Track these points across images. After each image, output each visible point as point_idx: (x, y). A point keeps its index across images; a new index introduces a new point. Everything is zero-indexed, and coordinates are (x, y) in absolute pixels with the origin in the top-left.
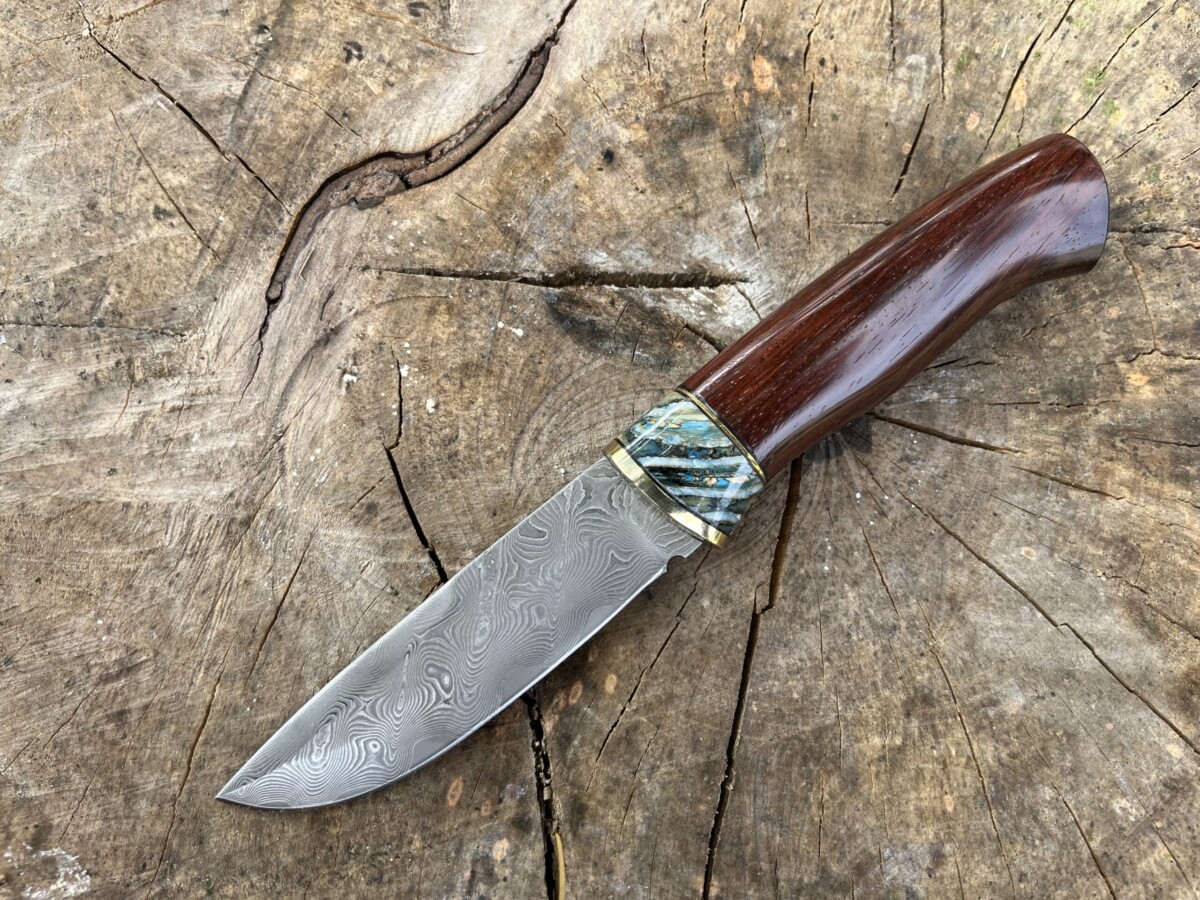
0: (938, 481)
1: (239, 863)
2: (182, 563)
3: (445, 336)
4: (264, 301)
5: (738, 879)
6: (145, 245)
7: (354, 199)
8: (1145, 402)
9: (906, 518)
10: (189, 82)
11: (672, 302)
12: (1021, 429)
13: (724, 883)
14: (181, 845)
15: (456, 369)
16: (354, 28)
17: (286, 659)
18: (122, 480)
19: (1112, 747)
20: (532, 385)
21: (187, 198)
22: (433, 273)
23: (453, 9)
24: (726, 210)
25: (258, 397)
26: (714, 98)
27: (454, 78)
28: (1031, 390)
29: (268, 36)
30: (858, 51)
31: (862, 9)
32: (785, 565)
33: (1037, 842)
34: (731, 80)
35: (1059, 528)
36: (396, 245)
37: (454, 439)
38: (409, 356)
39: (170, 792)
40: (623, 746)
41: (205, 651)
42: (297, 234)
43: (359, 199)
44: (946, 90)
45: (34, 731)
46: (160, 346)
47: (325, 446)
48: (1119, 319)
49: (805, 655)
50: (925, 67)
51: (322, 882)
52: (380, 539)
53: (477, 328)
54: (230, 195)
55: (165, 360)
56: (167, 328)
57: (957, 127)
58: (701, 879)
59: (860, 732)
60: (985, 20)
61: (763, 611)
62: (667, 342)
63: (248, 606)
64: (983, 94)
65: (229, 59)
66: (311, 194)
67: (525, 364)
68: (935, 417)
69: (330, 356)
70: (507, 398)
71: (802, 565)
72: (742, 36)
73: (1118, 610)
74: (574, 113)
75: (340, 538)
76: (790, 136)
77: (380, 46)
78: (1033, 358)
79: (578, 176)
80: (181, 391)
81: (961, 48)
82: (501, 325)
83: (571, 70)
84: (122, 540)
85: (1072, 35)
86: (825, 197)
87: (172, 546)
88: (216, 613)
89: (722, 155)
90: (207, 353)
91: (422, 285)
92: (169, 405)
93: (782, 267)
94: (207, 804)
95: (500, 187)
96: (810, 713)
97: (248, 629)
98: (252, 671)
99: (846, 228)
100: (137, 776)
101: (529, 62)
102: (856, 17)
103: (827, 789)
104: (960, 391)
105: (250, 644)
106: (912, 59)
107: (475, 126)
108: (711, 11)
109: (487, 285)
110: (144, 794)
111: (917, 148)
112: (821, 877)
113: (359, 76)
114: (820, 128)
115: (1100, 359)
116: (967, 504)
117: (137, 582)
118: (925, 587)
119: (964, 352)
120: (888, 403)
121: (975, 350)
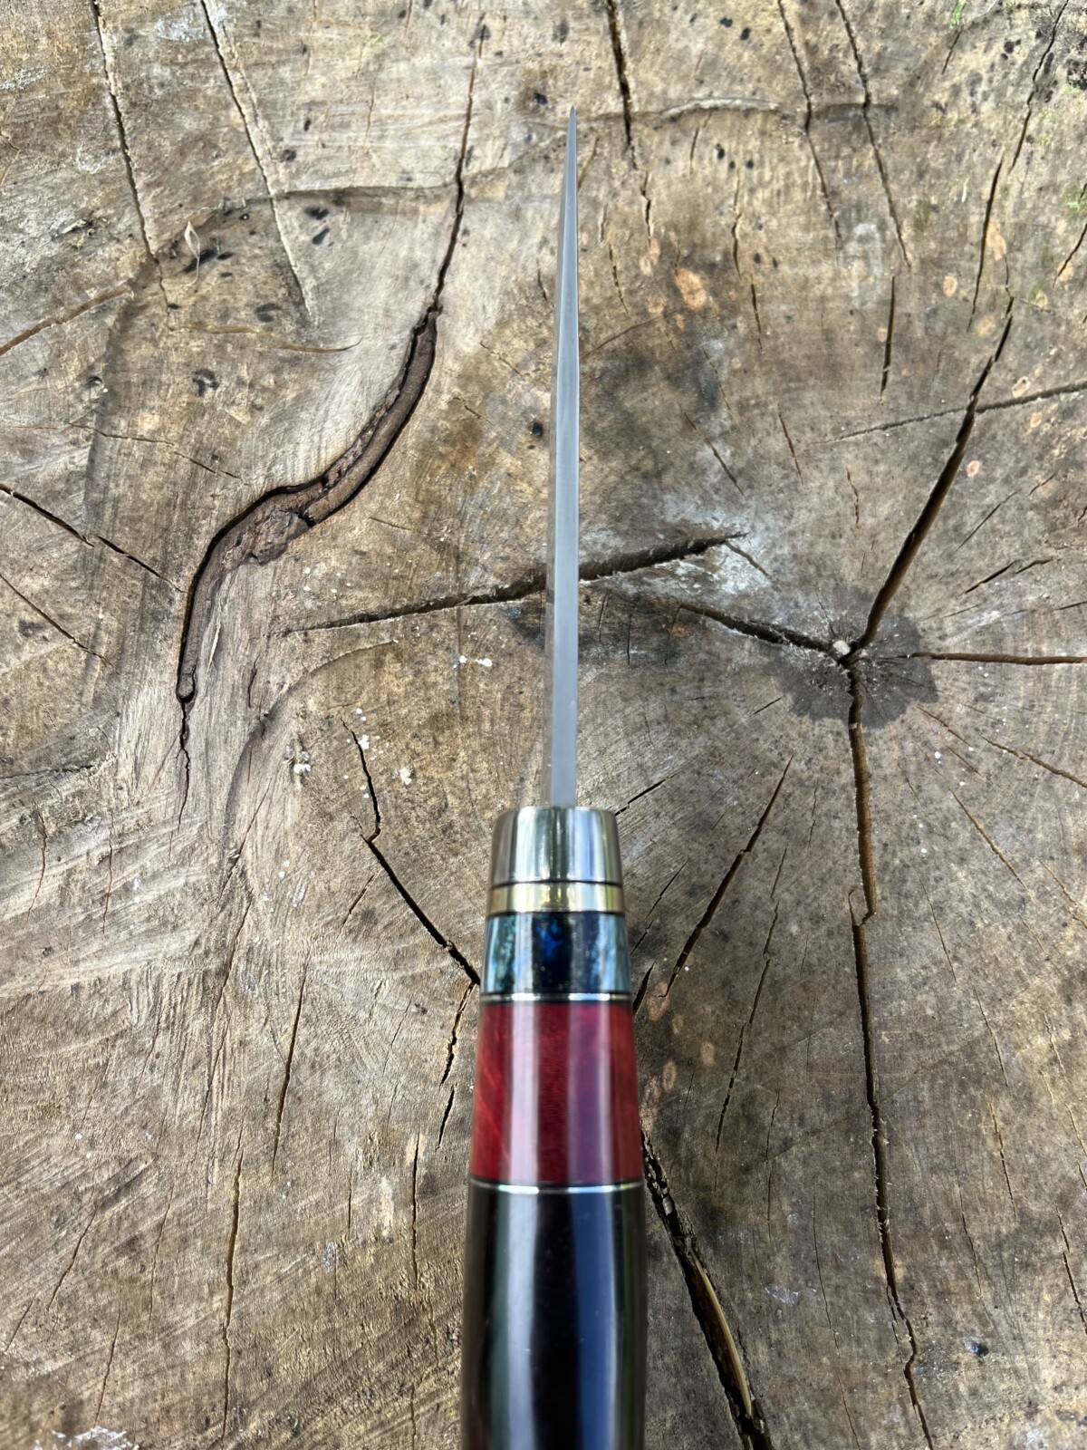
0: (1027, 714)
1: (321, 1387)
2: (161, 1038)
3: (402, 689)
4: (176, 701)
5: (925, 1250)
6: (19, 670)
7: (251, 555)
9: (1000, 768)
10: (23, 465)
11: (658, 582)
13: (909, 1260)
14: (245, 1384)
15: (424, 726)
16: (198, 354)
17: (313, 1125)
18: (61, 958)
20: (519, 721)
21: (55, 602)
22: (368, 618)
23: (309, 303)
24: (692, 459)
25: (199, 819)
26: (642, 330)
27: (331, 382)
29: (101, 388)
30: (795, 234)
31: (787, 186)
32: (875, 859)
34: (656, 305)
36: (317, 597)
37: (443, 809)
38: (365, 723)
39: (216, 1324)
40: (743, 1127)
41: (214, 1141)
42: (195, 612)
43: (257, 553)
44: (909, 256)
45: (31, 1291)
46: (68, 785)
47: (293, 856)
49: (927, 961)
50: (877, 236)
51: (429, 1385)
52: (388, 950)
53: (436, 671)
54: (104, 587)
55: (77, 802)
56: (69, 763)
57: (934, 295)
58: (879, 1263)
59: (1018, 1036)
60: (933, 165)
61: (864, 921)
62: (663, 630)
63: (251, 1072)
64: (954, 250)
65: (62, 426)
66: (199, 560)
67: (504, 699)
68: (1001, 640)
69: (271, 747)
70: (494, 745)
71: (894, 854)
72: (655, 250)
74: (483, 388)
75: (339, 962)
76: (743, 353)
77: (234, 367)
79: (507, 461)
80: (104, 834)
81: (914, 204)
82: (463, 660)
83: (467, 340)
84: (80, 1030)
85: (1037, 156)
86: (803, 414)
87: (142, 1023)
88: (215, 1090)
89: (669, 396)
90: (126, 782)
91: (359, 636)
92: (96, 855)
93: (775, 509)
94: (265, 1327)
95: (421, 498)
96: (953, 1028)
97: (260, 1100)
98: (275, 1146)
99: (836, 445)
100: (170, 1313)
101: (414, 342)
102: (782, 198)
103: (999, 1115)
104: (1021, 603)
105: (265, 1117)
106: (860, 230)
107: (370, 433)
108: (612, 230)
109: (434, 616)
110: (184, 1333)
111: (894, 331)
112: (1021, 1223)
113: (219, 408)
114: (776, 336)
116: (1067, 733)
117: (110, 1078)
118: (1045, 844)
119: (1014, 556)
120: (942, 638)
121: (1026, 550)
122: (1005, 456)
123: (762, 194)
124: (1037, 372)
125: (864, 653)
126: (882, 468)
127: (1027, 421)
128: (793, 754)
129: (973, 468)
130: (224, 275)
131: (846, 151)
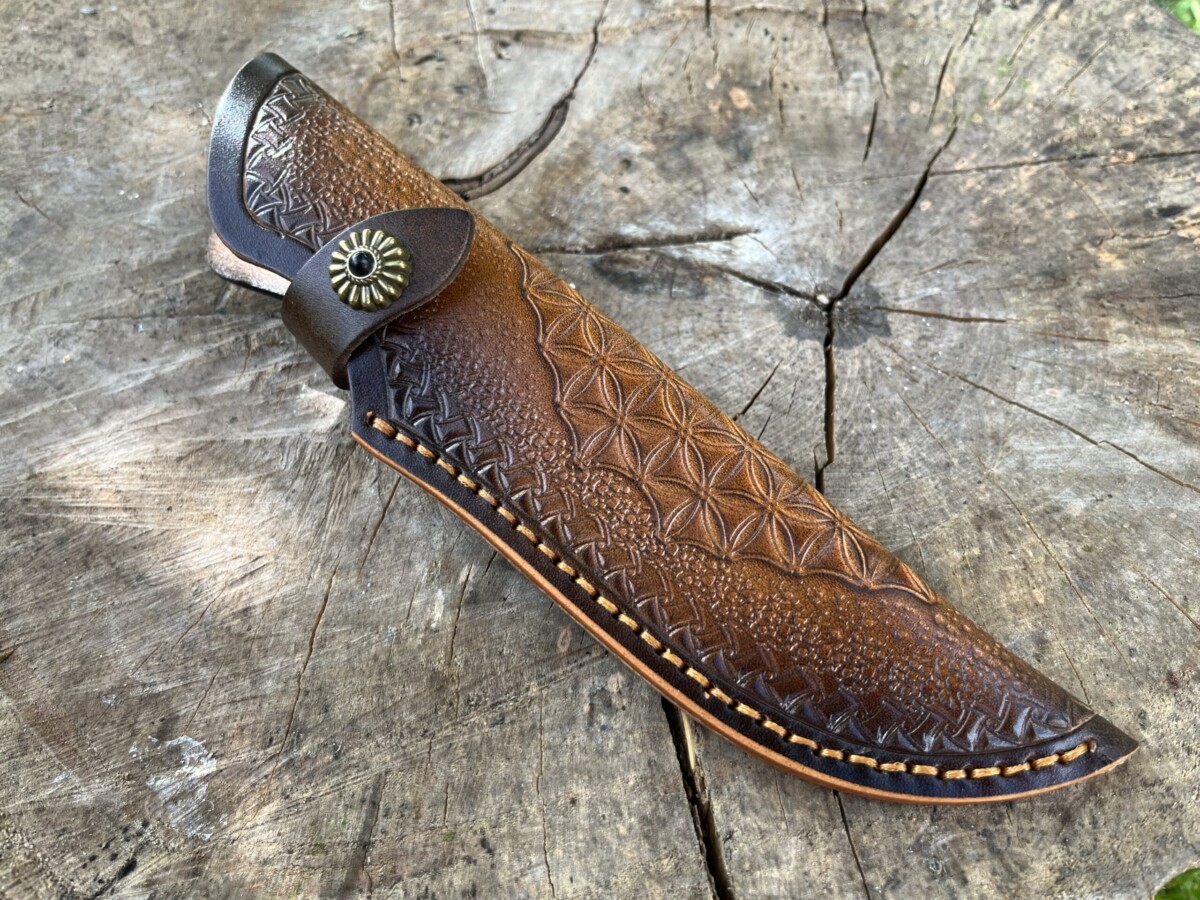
0: (957, 351)
1: (364, 726)
2: (297, 482)
8: (1120, 272)
9: (936, 381)
11: (697, 252)
12: (1017, 304)
14: (307, 715)
16: (413, 105)
17: (395, 549)
18: (241, 425)
19: (1181, 531)
24: (728, 186)
26: (704, 118)
27: (495, 128)
28: (1017, 276)
30: (811, 75)
31: (808, 52)
32: (836, 429)
33: (1136, 619)
34: (715, 105)
35: (1074, 371)
39: (294, 671)
41: (321, 550)
44: (888, 91)
45: (163, 636)
46: (271, 324)
48: (1077, 218)
49: (871, 496)
50: (867, 79)
51: (446, 732)
55: (275, 333)
56: (276, 312)
57: (903, 112)
59: (936, 548)
60: (906, 45)
61: (825, 466)
62: (698, 279)
63: (357, 511)
64: (918, 89)
68: (941, 305)
71: (851, 427)
72: (717, 77)
73: (1148, 425)
74: (594, 139)
76: (770, 133)
78: (1013, 253)
79: (603, 178)
80: (289, 355)
81: (893, 63)
83: (587, 114)
84: (244, 469)
85: (979, 43)
86: (808, 169)
87: (287, 470)
88: (329, 519)
89: (717, 153)
92: (281, 366)
93: (784, 218)
94: (331, 677)
95: (542, 192)
97: (359, 529)
98: (364, 563)
99: (829, 187)
100: (262, 661)
101: (553, 112)
102: (805, 56)
104: (956, 285)
105: (361, 540)
106: (855, 75)
107: (515, 156)
108: (691, 67)
110: (269, 675)
111: (878, 126)
114: (794, 127)
115: (1069, 248)
116: (987, 365)
117: (257, 501)
118: (967, 431)
119: (952, 257)
120: (897, 299)
121: (962, 254)
122: (948, 201)
123: (791, 55)
124: (974, 155)
125: (839, 303)
126: (861, 201)
127: (964, 183)
128: (782, 360)
129: (925, 205)
130: (439, 69)
131: (849, 35)
